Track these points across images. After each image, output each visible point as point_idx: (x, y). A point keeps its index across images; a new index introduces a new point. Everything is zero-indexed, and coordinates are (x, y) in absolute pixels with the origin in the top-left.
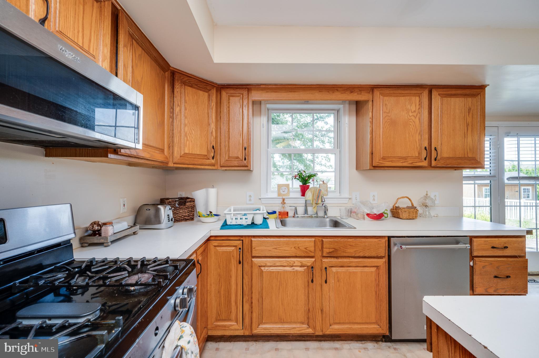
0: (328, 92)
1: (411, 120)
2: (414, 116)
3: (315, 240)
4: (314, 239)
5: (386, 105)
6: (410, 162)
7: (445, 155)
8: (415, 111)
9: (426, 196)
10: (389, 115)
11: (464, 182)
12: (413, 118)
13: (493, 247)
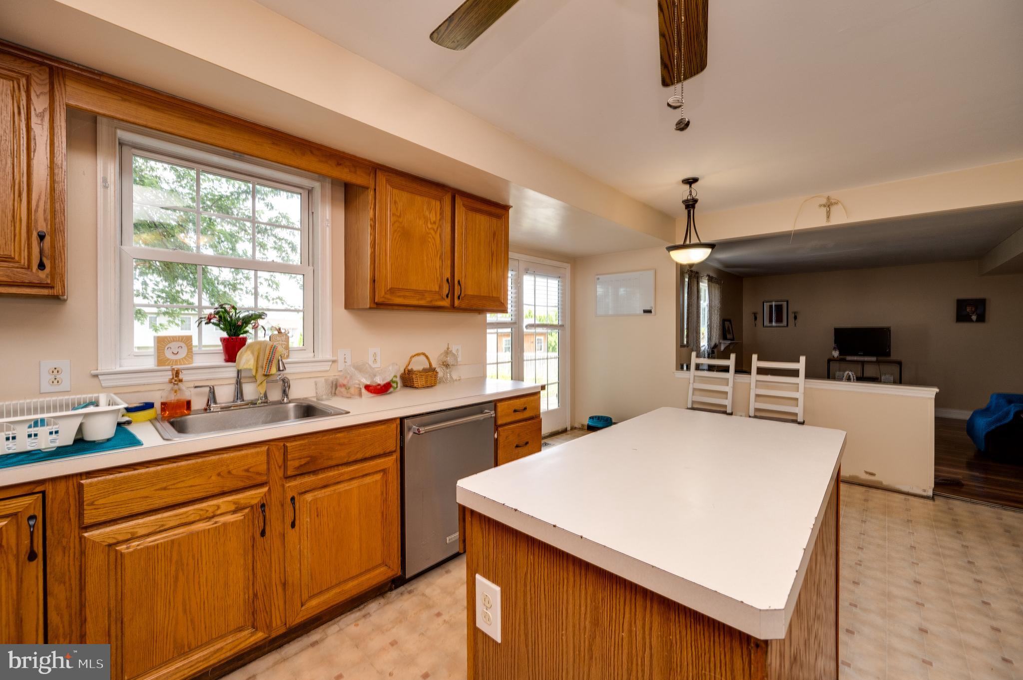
0: (293, 150)
1: (430, 235)
2: (434, 230)
3: (268, 450)
4: (267, 447)
5: (395, 202)
6: (429, 299)
7: (470, 292)
8: (435, 223)
9: (448, 352)
10: (401, 220)
11: (488, 331)
12: (432, 232)
13: (515, 411)
